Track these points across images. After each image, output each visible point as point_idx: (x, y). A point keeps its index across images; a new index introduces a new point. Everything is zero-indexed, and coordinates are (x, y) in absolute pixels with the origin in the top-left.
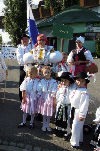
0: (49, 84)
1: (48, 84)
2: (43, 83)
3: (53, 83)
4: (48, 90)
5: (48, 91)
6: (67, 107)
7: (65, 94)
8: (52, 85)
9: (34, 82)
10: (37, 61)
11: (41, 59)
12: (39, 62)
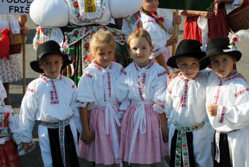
0: (144, 77)
1: (141, 78)
2: (130, 74)
3: (156, 74)
4: (141, 94)
5: (141, 97)
6: (192, 133)
7: (185, 98)
8: (154, 79)
9: (111, 76)
10: (80, 18)
11: (92, 11)
12: (86, 20)
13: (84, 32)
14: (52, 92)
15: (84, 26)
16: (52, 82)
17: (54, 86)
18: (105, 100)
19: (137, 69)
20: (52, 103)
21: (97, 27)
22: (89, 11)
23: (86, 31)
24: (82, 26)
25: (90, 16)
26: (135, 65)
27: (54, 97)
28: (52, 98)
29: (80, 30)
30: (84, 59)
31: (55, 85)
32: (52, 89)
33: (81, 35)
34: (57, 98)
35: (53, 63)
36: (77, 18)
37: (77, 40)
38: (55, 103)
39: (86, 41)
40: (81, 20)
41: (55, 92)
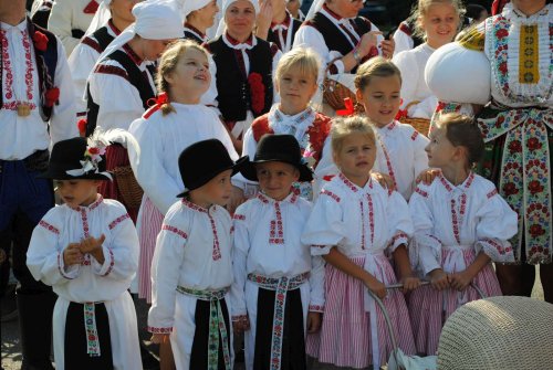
1: (458, 204)
2: (436, 197)
4: (457, 233)
8: (482, 204)
10: (509, 92)
11: (531, 81)
12: (520, 98)
13: (512, 119)
14: (273, 222)
15: (516, 109)
16: (277, 205)
17: (278, 213)
18: (363, 248)
19: (447, 187)
20: (271, 241)
21: (539, 112)
22: (526, 81)
23: (517, 118)
24: (511, 108)
25: (526, 90)
26: (442, 180)
27: (277, 230)
28: (273, 233)
29: (506, 115)
30: (506, 170)
31: (281, 211)
32: (275, 218)
33: (506, 126)
34: (281, 233)
35: (274, 175)
36: (503, 92)
37: (499, 135)
38: (277, 241)
39: (513, 135)
40: (510, 96)
41: (280, 223)
